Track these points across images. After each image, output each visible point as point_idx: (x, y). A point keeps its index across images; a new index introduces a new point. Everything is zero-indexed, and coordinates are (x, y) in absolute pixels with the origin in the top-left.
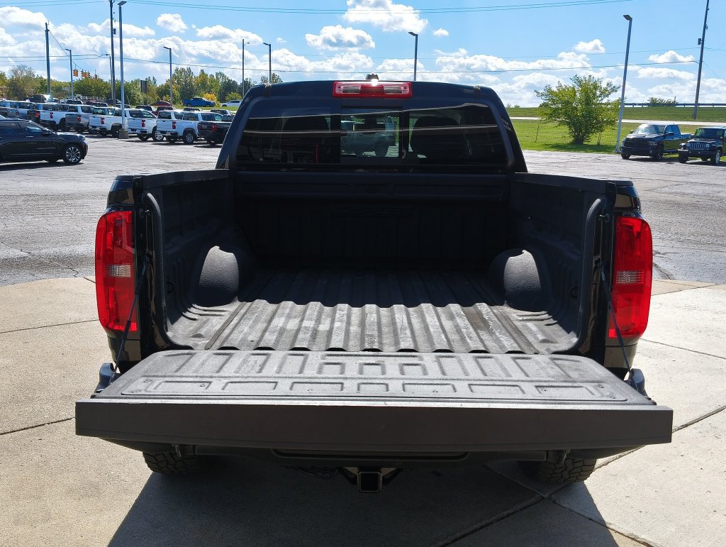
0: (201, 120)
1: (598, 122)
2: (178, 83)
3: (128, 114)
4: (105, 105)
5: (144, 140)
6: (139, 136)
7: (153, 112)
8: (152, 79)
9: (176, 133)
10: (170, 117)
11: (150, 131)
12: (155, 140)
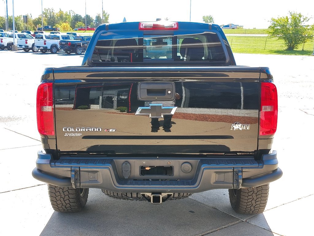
0: (61, 39)
1: (303, 37)
2: (46, 17)
3: (17, 36)
4: (3, 31)
5: (27, 52)
6: (24, 49)
7: (31, 35)
8: (29, 15)
9: (46, 47)
10: (42, 38)
11: (30, 46)
12: (34, 51)
